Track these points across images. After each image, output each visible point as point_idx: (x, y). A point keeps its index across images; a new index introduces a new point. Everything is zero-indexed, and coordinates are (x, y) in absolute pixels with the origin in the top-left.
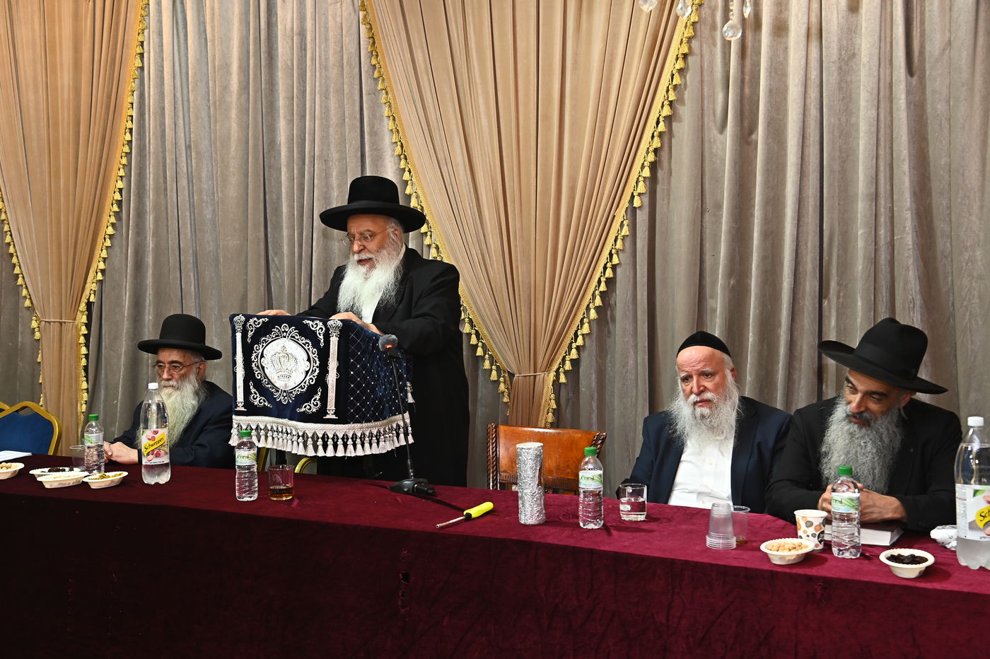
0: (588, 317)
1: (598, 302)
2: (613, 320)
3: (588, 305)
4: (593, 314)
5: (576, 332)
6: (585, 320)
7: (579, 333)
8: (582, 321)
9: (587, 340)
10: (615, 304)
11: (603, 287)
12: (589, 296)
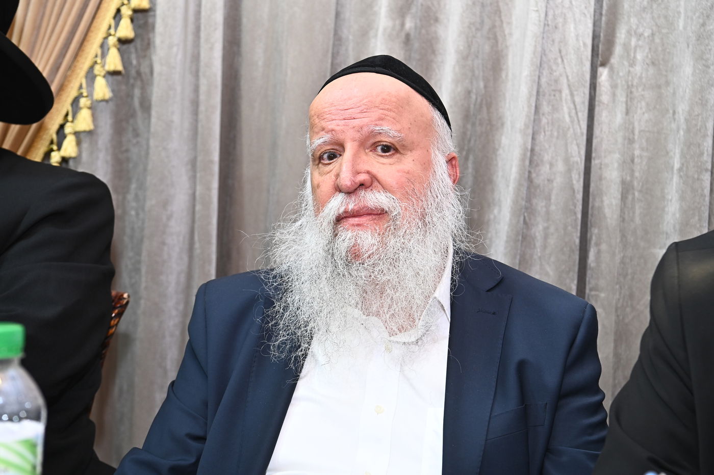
0: (90, 95)
1: (114, 61)
2: (146, 106)
3: (92, 68)
4: (102, 89)
5: (62, 127)
6: (83, 102)
7: (68, 129)
8: (75, 102)
9: (85, 145)
10: (152, 72)
11: (126, 29)
12: (93, 48)
